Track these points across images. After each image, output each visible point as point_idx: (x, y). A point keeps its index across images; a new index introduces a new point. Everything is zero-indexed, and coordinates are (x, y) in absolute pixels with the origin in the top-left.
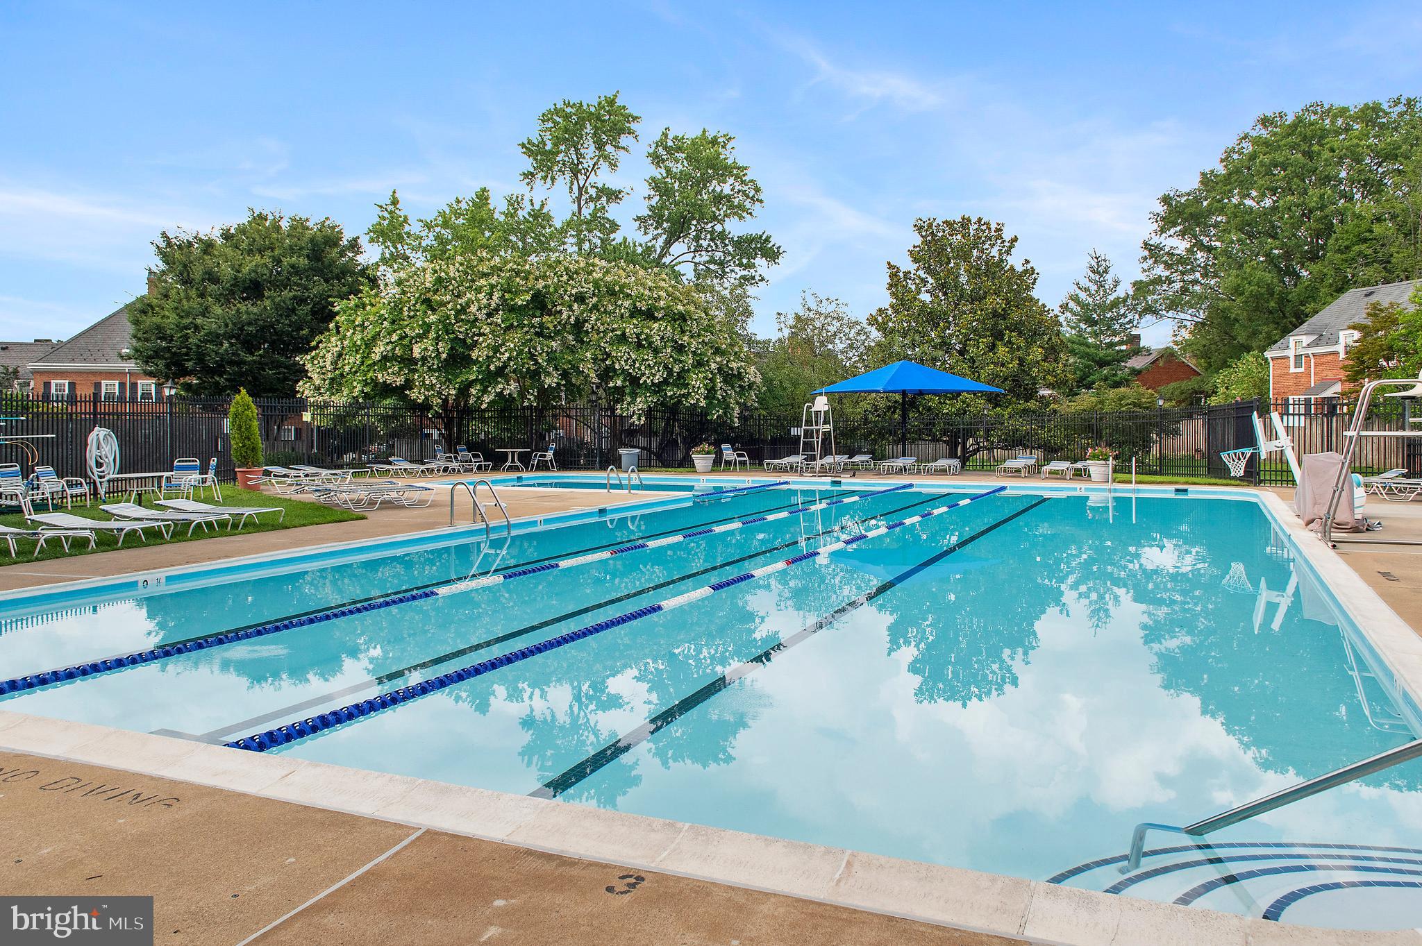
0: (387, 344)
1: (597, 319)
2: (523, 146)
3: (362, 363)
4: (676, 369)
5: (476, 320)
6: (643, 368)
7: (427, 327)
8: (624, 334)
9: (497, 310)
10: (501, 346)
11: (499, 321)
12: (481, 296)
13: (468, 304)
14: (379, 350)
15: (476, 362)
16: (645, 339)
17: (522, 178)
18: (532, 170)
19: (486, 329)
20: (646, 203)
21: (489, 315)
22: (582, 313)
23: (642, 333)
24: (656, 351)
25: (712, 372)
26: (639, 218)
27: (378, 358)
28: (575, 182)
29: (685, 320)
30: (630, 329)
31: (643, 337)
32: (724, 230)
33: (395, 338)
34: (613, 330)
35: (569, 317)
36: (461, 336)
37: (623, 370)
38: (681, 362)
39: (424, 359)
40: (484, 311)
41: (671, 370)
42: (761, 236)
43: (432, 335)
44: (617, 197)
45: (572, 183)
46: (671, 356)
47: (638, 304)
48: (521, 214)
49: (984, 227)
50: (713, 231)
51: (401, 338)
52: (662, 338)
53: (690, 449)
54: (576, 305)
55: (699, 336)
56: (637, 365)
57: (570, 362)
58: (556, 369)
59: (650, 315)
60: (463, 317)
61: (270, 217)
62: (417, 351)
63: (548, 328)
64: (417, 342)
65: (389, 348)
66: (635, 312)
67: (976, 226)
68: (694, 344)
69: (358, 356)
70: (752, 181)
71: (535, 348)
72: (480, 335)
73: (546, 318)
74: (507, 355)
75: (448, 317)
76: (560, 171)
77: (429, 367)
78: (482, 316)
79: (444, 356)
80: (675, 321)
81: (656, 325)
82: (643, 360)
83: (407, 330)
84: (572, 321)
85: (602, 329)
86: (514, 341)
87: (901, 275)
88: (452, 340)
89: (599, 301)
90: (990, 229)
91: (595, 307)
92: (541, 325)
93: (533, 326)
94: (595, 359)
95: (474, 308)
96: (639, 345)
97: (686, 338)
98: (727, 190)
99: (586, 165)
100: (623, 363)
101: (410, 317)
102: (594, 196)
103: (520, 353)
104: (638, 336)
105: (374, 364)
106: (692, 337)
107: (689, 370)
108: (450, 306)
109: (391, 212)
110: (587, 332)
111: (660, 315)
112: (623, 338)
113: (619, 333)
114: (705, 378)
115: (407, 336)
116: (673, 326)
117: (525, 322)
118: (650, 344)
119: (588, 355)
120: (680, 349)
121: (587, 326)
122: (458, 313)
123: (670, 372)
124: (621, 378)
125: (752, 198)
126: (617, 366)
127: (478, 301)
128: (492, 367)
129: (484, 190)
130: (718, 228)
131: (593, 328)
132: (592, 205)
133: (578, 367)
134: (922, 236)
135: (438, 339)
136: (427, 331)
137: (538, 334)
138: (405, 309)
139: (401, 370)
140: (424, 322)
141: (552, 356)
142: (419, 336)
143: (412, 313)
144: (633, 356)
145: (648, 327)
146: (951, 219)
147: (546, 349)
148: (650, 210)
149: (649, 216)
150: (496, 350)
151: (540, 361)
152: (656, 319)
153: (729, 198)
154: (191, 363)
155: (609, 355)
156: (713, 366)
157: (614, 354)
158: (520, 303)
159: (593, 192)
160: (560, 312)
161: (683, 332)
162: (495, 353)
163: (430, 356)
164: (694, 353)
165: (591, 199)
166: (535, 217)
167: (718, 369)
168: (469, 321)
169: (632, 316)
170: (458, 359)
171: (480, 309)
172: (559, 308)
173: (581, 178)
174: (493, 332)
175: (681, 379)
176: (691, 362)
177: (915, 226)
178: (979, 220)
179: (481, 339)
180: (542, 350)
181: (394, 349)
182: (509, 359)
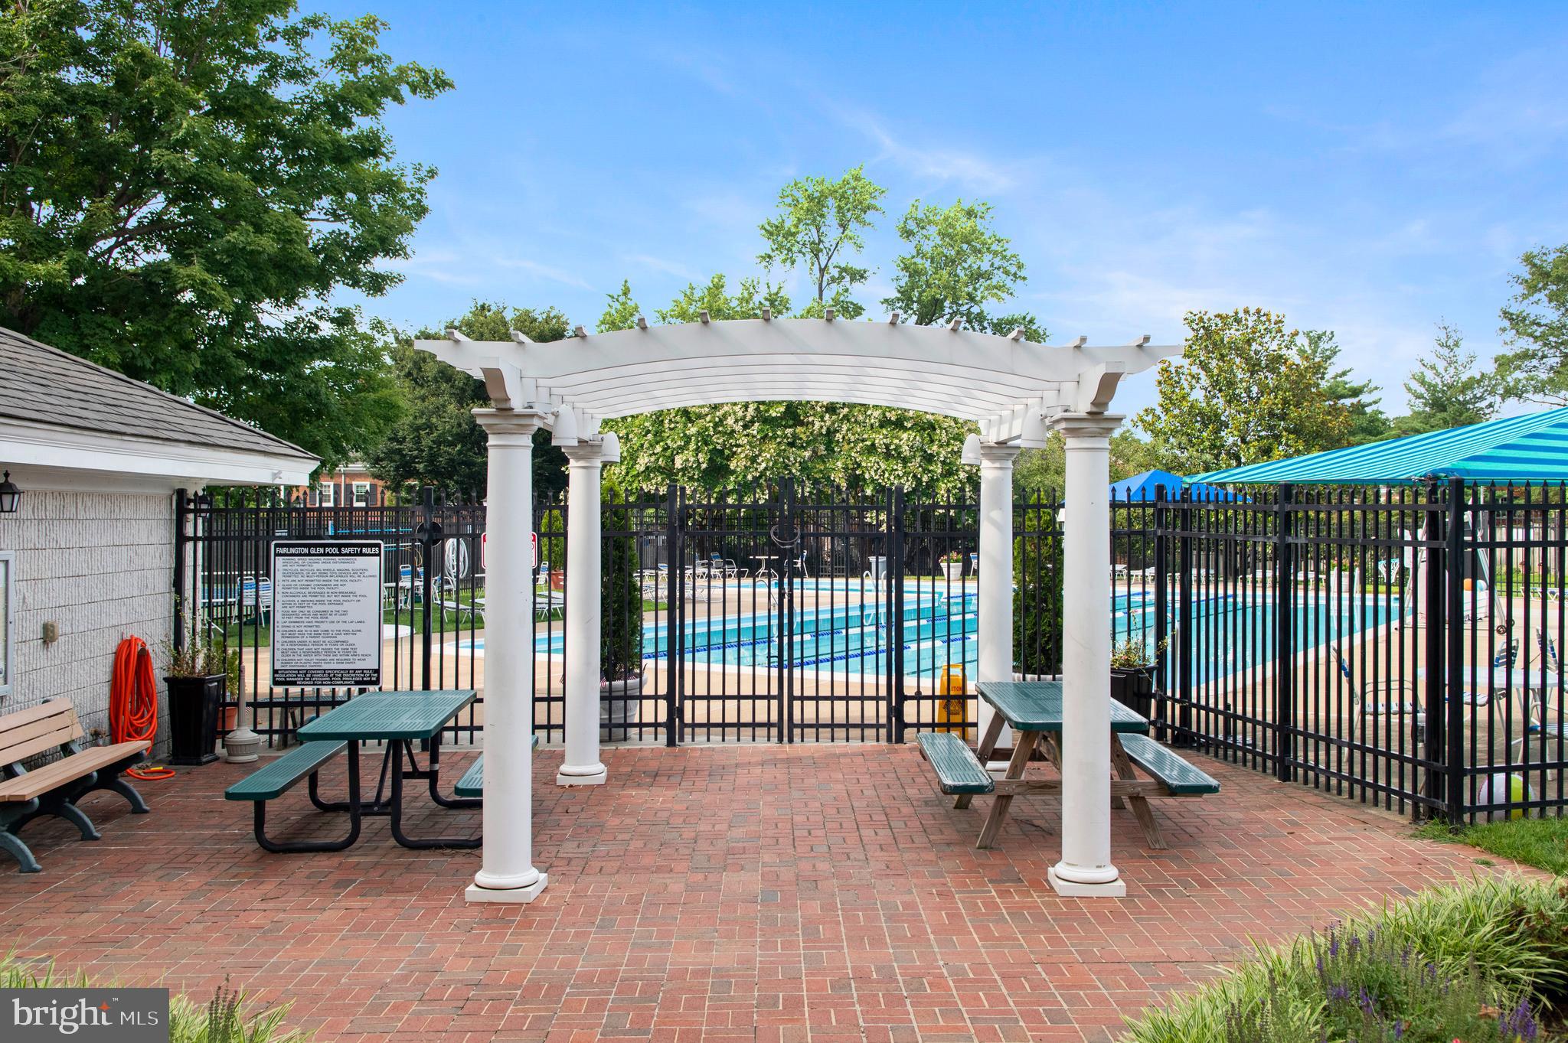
0: (651, 455)
1: (848, 430)
2: (763, 228)
3: (627, 473)
4: (925, 479)
5: (733, 431)
6: (892, 478)
7: (688, 439)
8: (873, 445)
9: (752, 422)
10: (757, 456)
11: (755, 432)
12: (737, 408)
13: (725, 416)
14: (643, 461)
15: (733, 472)
16: (895, 449)
17: (759, 260)
18: (770, 252)
19: (744, 441)
20: (895, 284)
21: (745, 427)
22: (833, 423)
23: (891, 444)
24: (905, 461)
25: (961, 481)
26: (886, 301)
27: (642, 469)
28: (816, 263)
29: (935, 429)
30: (879, 439)
31: (893, 447)
32: (982, 312)
33: (658, 449)
34: (863, 440)
35: (822, 427)
36: (719, 447)
37: (873, 480)
38: (930, 471)
39: (684, 470)
40: (741, 423)
41: (920, 479)
42: (1024, 318)
43: (692, 446)
44: (862, 277)
45: (813, 264)
46: (920, 466)
47: (888, 414)
48: (757, 299)
49: (1263, 319)
50: (969, 313)
51: (665, 449)
52: (912, 447)
53: (939, 558)
54: (827, 416)
55: (948, 444)
56: (887, 475)
57: (821, 471)
58: (808, 479)
59: (899, 424)
60: (720, 429)
61: (494, 308)
62: (679, 462)
63: (801, 439)
64: (678, 453)
65: (653, 459)
66: (884, 423)
67: (1255, 318)
68: (943, 453)
69: (623, 467)
70: (1014, 256)
71: (788, 458)
72: (738, 446)
73: (799, 429)
74: (764, 465)
75: (707, 429)
76: (800, 252)
77: (689, 478)
78: (738, 427)
79: (704, 466)
80: (925, 430)
81: (905, 436)
82: (893, 470)
83: (669, 442)
84: (824, 431)
85: (852, 438)
86: (770, 451)
87: (1173, 370)
88: (710, 451)
89: (850, 411)
90: (1269, 321)
91: (846, 418)
92: (795, 436)
93: (786, 437)
94: (846, 469)
95: (730, 421)
96: (888, 455)
97: (935, 448)
98: (985, 266)
99: (827, 245)
100: (873, 473)
101: (671, 429)
102: (837, 276)
103: (776, 462)
104: (887, 446)
105: (638, 475)
106: (941, 446)
107: (938, 480)
108: (708, 418)
109: (623, 304)
110: (838, 441)
111: (909, 425)
112: (872, 449)
113: (868, 443)
114: (954, 487)
115: (668, 448)
116: (922, 436)
117: (779, 433)
118: (899, 453)
119: (839, 464)
120: (929, 458)
121: (839, 436)
122: (716, 425)
123: (919, 481)
124: (871, 487)
125: (1015, 275)
126: (867, 476)
127: (735, 413)
128: (750, 477)
129: (721, 278)
130: (975, 310)
131: (843, 438)
132: (834, 286)
133: (829, 477)
134: (1193, 329)
135: (698, 450)
136: (687, 443)
137: (791, 445)
138: (667, 421)
139: (663, 480)
140: (685, 435)
141: (804, 465)
142: (680, 447)
143: (672, 426)
144: (883, 466)
145: (897, 438)
146: (1223, 313)
147: (799, 459)
148: (899, 291)
149: (898, 299)
150: (753, 460)
151: (794, 471)
152: (906, 429)
153: (987, 276)
154: (422, 466)
155: (859, 465)
156: (962, 475)
157: (864, 464)
158: (774, 415)
159: (835, 273)
160: (813, 424)
161: (932, 441)
162: (752, 463)
163: (691, 467)
164: (943, 463)
165: (833, 280)
166: (772, 303)
167: (968, 478)
168: (725, 433)
169: (882, 426)
170: (717, 469)
171: (736, 421)
172: (811, 419)
173: (823, 259)
174: (749, 443)
175: (931, 488)
176: (939, 471)
177: (1185, 319)
178: (1258, 312)
179: (739, 450)
180: (795, 459)
181: (658, 459)
182: (766, 469)
